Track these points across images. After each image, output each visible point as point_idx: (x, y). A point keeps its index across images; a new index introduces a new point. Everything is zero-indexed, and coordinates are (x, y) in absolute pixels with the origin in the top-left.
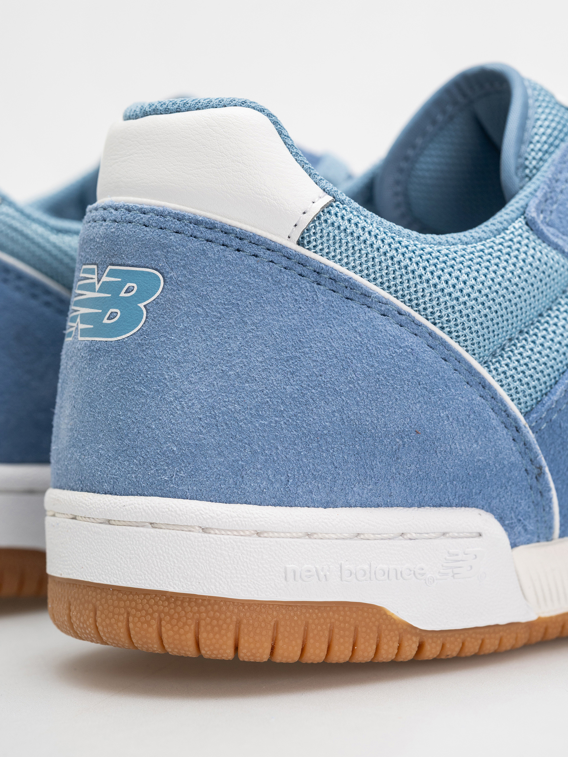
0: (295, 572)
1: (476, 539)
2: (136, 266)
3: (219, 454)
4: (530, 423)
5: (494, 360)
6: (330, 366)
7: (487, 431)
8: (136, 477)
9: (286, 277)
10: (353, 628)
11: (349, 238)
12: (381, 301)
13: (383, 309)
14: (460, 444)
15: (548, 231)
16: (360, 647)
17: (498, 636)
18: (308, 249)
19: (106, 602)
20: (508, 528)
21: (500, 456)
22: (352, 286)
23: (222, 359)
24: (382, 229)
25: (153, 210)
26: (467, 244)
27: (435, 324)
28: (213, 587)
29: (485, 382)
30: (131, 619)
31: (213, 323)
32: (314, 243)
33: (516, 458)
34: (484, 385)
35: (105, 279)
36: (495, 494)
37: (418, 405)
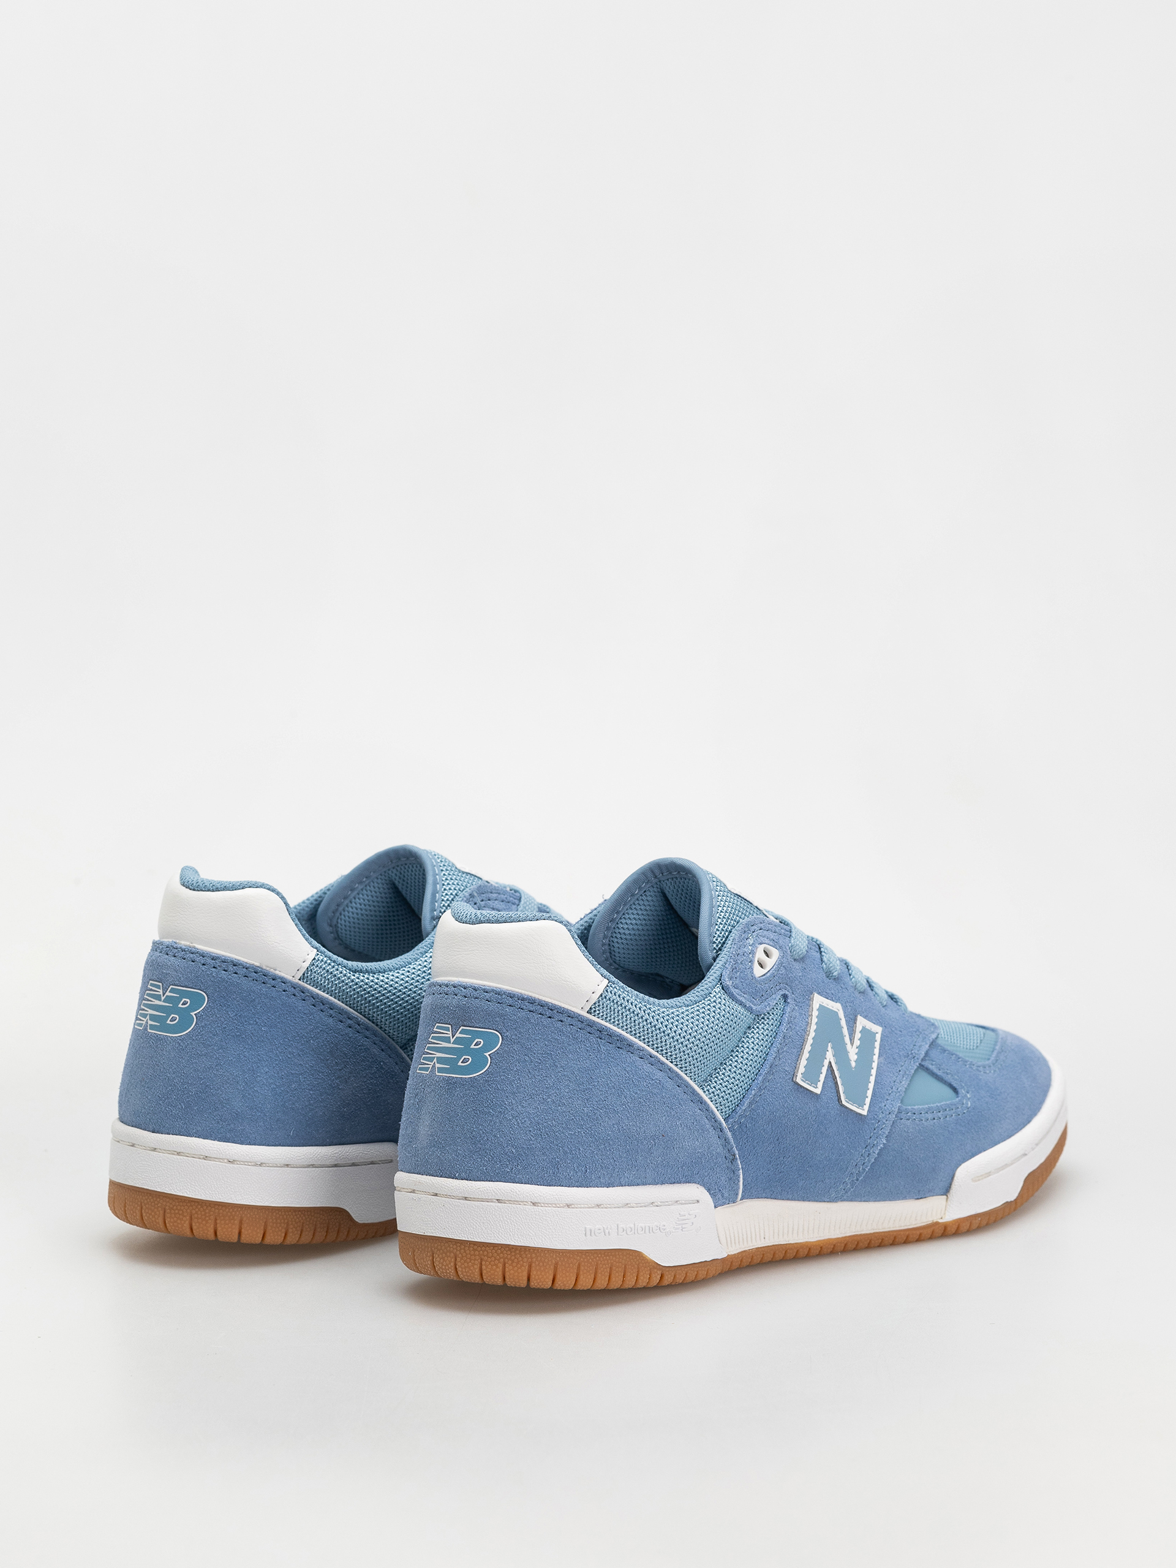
0: (591, 1231)
1: (696, 1204)
2: (482, 1028)
3: (543, 1154)
4: (728, 1125)
5: (706, 1084)
6: (611, 1094)
7: (704, 1132)
8: (486, 1169)
9: (581, 1035)
10: (623, 1266)
11: (620, 1008)
12: (640, 1049)
13: (641, 1054)
14: (688, 1142)
15: (735, 992)
16: (628, 1278)
17: (706, 1269)
18: (594, 1016)
19: (465, 1252)
20: (713, 1195)
21: (711, 1149)
22: (621, 1039)
23: (543, 1091)
24: (638, 1000)
25: (493, 991)
26: (688, 1006)
27: (672, 1062)
28: (540, 1241)
29: (702, 1100)
30: (483, 1263)
31: (536, 1066)
32: (598, 1012)
33: (720, 1150)
34: (702, 1101)
35: (458, 1035)
36: (706, 1174)
37: (664, 1118)
